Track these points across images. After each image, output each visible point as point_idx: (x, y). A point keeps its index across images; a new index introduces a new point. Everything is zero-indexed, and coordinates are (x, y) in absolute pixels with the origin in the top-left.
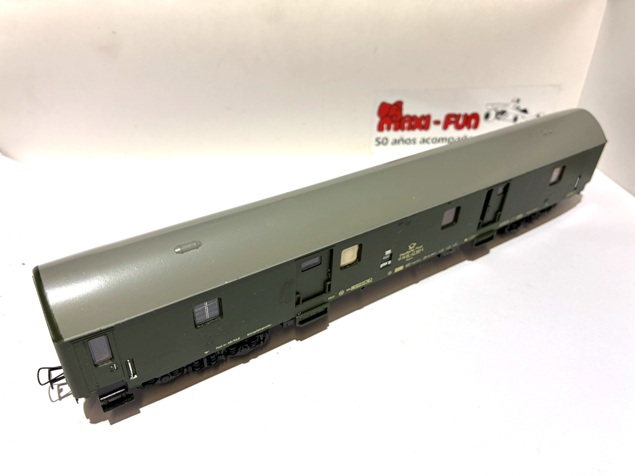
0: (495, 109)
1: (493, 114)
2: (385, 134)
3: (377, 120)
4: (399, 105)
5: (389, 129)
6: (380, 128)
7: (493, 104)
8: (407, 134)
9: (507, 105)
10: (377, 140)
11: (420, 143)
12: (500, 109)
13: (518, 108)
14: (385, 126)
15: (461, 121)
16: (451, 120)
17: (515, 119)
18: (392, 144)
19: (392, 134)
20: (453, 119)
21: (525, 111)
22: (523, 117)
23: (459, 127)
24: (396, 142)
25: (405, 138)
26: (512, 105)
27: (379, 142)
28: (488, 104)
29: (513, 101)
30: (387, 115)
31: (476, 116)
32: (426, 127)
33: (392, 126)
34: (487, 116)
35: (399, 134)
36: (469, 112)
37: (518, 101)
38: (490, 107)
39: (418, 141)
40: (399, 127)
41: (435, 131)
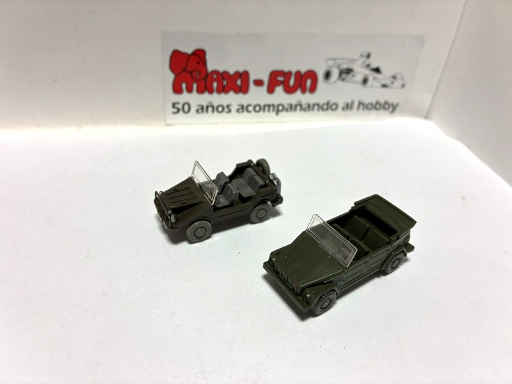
0: (338, 66)
1: (335, 73)
2: (185, 97)
3: (171, 76)
4: (200, 55)
5: (190, 90)
6: (177, 89)
7: (334, 59)
8: (217, 99)
9: (354, 61)
10: (174, 105)
11: (238, 111)
12: (345, 66)
13: (368, 66)
14: (184, 86)
15: (292, 82)
16: (278, 80)
17: (365, 81)
18: (197, 111)
19: (195, 99)
20: (281, 79)
21: (377, 70)
22: (375, 79)
23: (289, 90)
24: (202, 109)
25: (215, 105)
26: (360, 61)
27: (178, 109)
28: (328, 59)
29: (362, 56)
30: (184, 70)
31: (312, 75)
32: (244, 89)
33: (195, 86)
34: (328, 75)
35: (205, 98)
36: (303, 70)
37: (369, 56)
38: (331, 63)
39: (234, 108)
40: (205, 88)
41: (257, 95)
